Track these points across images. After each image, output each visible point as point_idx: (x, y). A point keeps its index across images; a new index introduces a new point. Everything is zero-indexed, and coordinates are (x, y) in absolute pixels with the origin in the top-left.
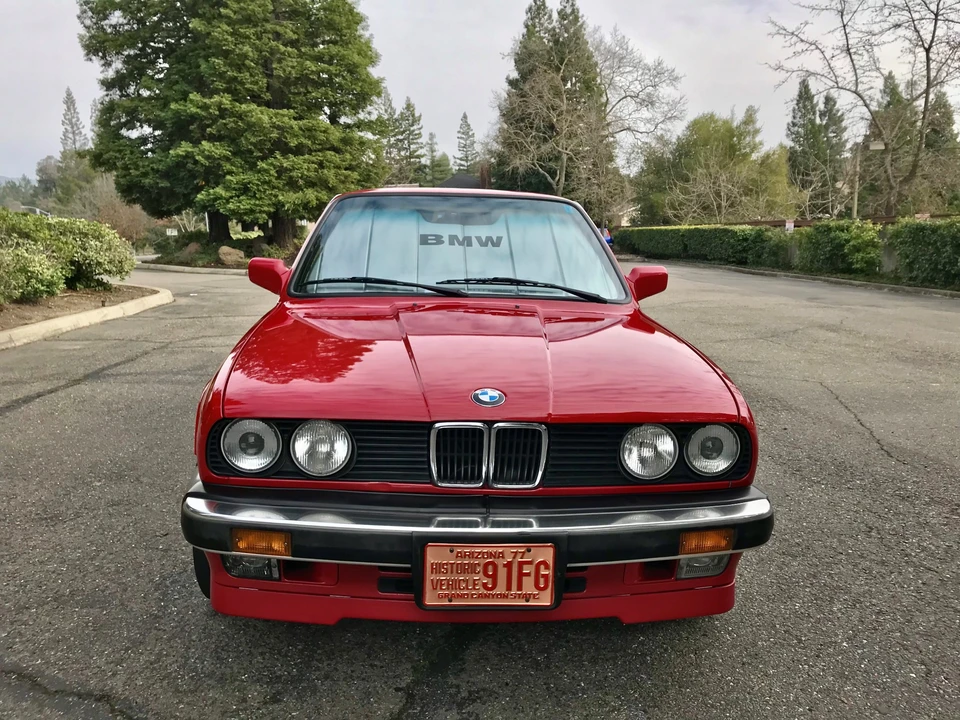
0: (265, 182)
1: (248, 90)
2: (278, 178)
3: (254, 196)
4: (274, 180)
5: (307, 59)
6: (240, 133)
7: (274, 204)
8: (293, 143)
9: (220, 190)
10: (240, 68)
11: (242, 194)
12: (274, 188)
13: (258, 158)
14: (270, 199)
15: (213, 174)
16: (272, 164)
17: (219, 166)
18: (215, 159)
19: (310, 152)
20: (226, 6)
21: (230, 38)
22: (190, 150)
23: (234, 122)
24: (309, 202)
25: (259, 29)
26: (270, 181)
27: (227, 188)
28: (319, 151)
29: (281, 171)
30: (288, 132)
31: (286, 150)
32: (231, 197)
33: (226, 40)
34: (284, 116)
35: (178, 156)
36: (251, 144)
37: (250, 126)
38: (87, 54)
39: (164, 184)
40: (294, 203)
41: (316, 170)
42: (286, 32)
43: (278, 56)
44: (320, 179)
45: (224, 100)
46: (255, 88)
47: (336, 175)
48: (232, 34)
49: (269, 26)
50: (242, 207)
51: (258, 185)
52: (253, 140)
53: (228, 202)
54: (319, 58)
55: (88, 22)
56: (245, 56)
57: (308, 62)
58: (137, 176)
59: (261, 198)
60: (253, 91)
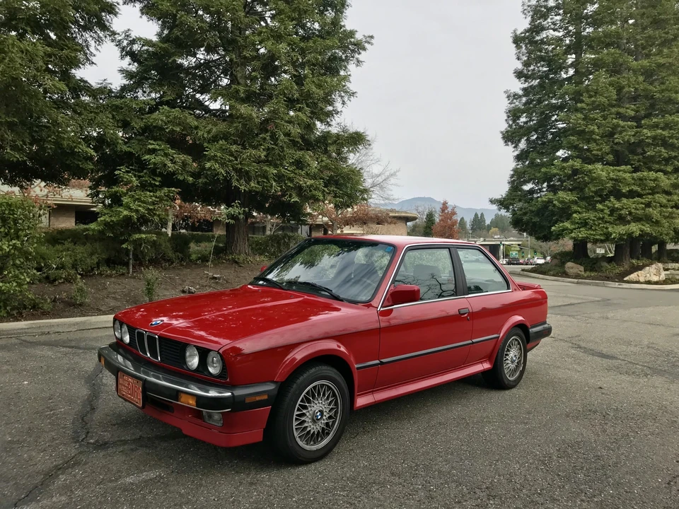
0: (599, 219)
1: (594, 155)
2: (609, 215)
3: (591, 229)
4: (606, 216)
5: (645, 128)
6: (586, 184)
7: (605, 234)
8: (625, 190)
9: (567, 225)
10: (588, 142)
11: (583, 227)
12: (606, 222)
13: (597, 202)
14: (602, 230)
15: (565, 213)
16: (607, 206)
17: (569, 207)
18: (566, 203)
19: (640, 196)
20: (582, 101)
21: (582, 122)
22: (551, 197)
23: (582, 177)
24: (633, 233)
25: (606, 112)
26: (603, 217)
27: (573, 223)
28: (650, 194)
29: (613, 211)
30: (622, 183)
31: (619, 195)
32: (575, 229)
33: (580, 124)
34: (619, 171)
35: (543, 202)
36: (592, 192)
37: (593, 179)
38: (506, 142)
39: (536, 219)
40: (620, 234)
41: (643, 209)
42: (626, 112)
43: (619, 129)
44: (646, 215)
45: (576, 163)
46: (599, 153)
47: (661, 213)
48: (584, 119)
49: (614, 110)
50: (580, 236)
51: (594, 220)
52: (593, 189)
53: (572, 232)
54: (656, 126)
55: (511, 123)
56: (593, 132)
57: (645, 130)
58: (521, 215)
59: (596, 230)
60: (598, 155)
